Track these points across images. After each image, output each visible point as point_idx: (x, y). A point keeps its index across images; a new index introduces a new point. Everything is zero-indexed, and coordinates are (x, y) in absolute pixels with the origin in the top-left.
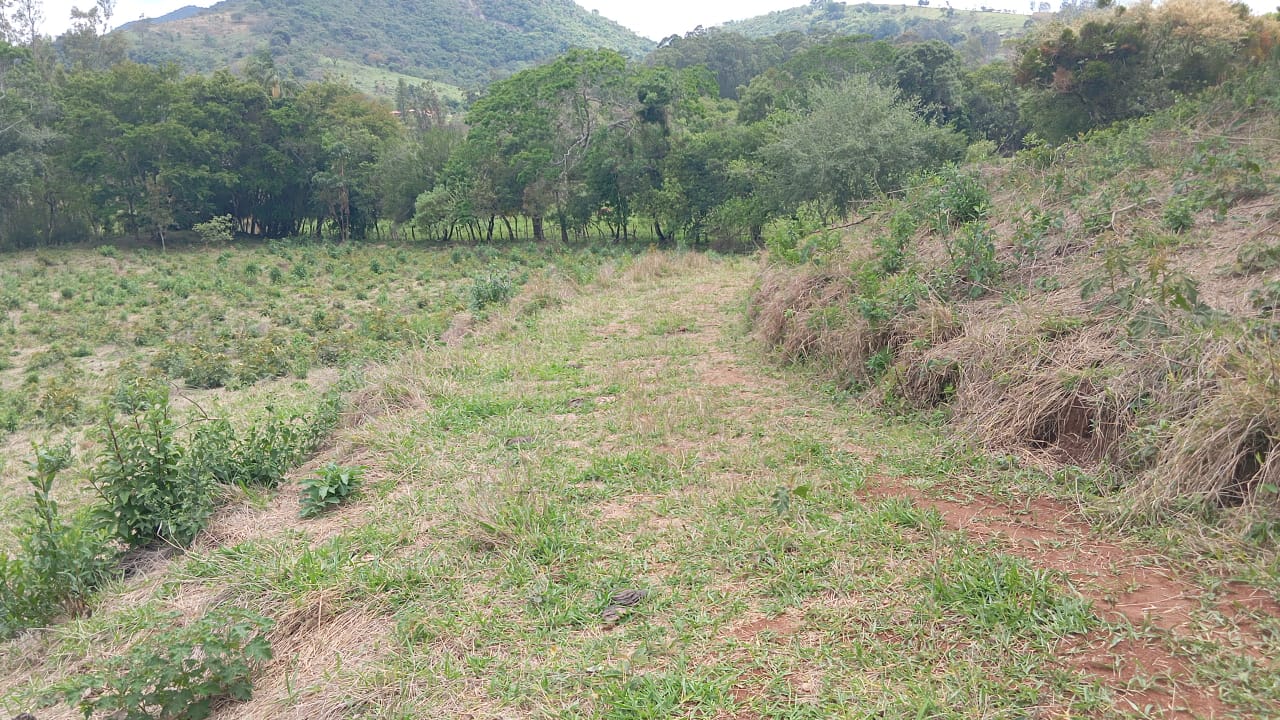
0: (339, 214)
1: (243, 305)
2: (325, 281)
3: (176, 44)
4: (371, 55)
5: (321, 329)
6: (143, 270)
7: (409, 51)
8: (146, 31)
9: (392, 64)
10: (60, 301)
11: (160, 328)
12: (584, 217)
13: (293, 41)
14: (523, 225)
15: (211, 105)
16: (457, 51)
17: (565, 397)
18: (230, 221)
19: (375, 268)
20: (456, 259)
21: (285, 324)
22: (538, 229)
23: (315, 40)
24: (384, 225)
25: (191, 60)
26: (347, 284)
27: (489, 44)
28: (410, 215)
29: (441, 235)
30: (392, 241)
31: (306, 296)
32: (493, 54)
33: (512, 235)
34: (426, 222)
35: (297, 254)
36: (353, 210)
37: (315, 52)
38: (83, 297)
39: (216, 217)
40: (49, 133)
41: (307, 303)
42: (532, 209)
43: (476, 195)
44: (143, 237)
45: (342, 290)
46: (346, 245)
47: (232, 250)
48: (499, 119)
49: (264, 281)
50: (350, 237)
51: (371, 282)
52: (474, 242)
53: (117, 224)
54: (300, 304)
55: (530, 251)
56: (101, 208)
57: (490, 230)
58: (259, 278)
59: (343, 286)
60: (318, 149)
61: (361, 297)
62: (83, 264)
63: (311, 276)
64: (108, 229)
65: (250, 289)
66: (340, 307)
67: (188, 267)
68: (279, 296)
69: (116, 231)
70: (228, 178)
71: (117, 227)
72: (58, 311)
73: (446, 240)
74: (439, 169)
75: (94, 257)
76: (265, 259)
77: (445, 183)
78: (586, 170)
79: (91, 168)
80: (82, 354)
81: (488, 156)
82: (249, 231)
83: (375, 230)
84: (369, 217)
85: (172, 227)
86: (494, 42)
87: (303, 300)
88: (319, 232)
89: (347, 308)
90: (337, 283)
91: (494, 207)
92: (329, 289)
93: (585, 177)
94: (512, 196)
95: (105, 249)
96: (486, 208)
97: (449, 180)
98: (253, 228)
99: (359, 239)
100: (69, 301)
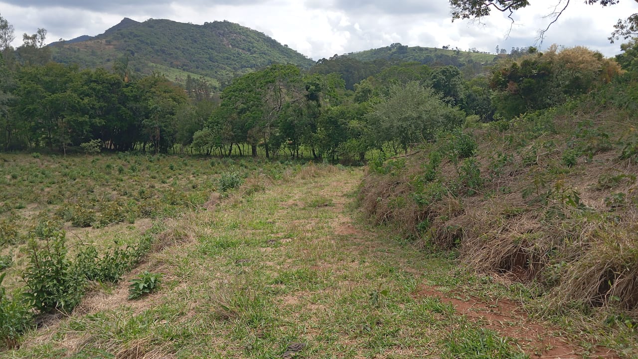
0: (154, 140)
1: (103, 185)
2: (146, 174)
3: (77, 54)
4: (175, 63)
5: (143, 198)
6: (53, 165)
7: (194, 61)
8: (63, 47)
9: (184, 67)
10: (10, 180)
11: (61, 196)
12: (277, 145)
13: (136, 55)
14: (247, 148)
15: (93, 85)
16: (217, 62)
17: (266, 238)
18: (99, 142)
19: (172, 168)
20: (213, 164)
21: (124, 195)
22: (254, 150)
23: (147, 54)
24: (177, 146)
25: (84, 62)
26: (157, 175)
27: (233, 60)
28: (191, 142)
29: (206, 152)
30: (181, 155)
31: (136, 181)
32: (235, 64)
33: (241, 153)
34: (198, 145)
35: (132, 159)
36: (162, 138)
37: (147, 60)
38: (22, 178)
39: (92, 140)
40: (10, 96)
41: (136, 184)
42: (252, 141)
43: (224, 133)
44: (55, 149)
45: (154, 178)
46: (157, 156)
47: (99, 157)
48: (236, 96)
49: (115, 173)
50: (160, 152)
51: (169, 175)
52: (222, 156)
53: (42, 142)
54: (133, 185)
55: (250, 161)
56: (34, 134)
57: (230, 150)
58: (112, 171)
59: (155, 176)
60: (146, 108)
61: (164, 182)
62: (23, 161)
63: (139, 171)
64: (37, 144)
65: (107, 177)
66: (153, 187)
67: (76, 164)
68: (122, 180)
69: (41, 145)
70: (98, 122)
73: (208, 155)
74: (206, 120)
75: (29, 158)
76: (116, 161)
77: (208, 126)
78: (279, 123)
79: (30, 114)
80: (20, 208)
81: (230, 114)
82: (109, 148)
83: (172, 149)
84: (170, 142)
85: (69, 145)
86: (236, 58)
87: (134, 183)
88: (144, 149)
89: (157, 188)
90: (152, 175)
91: (233, 139)
92: (148, 178)
93: (279, 126)
94: (242, 134)
95: (35, 154)
96: (228, 140)
97: (210, 125)
98: (111, 146)
99: (164, 153)
100: (15, 180)
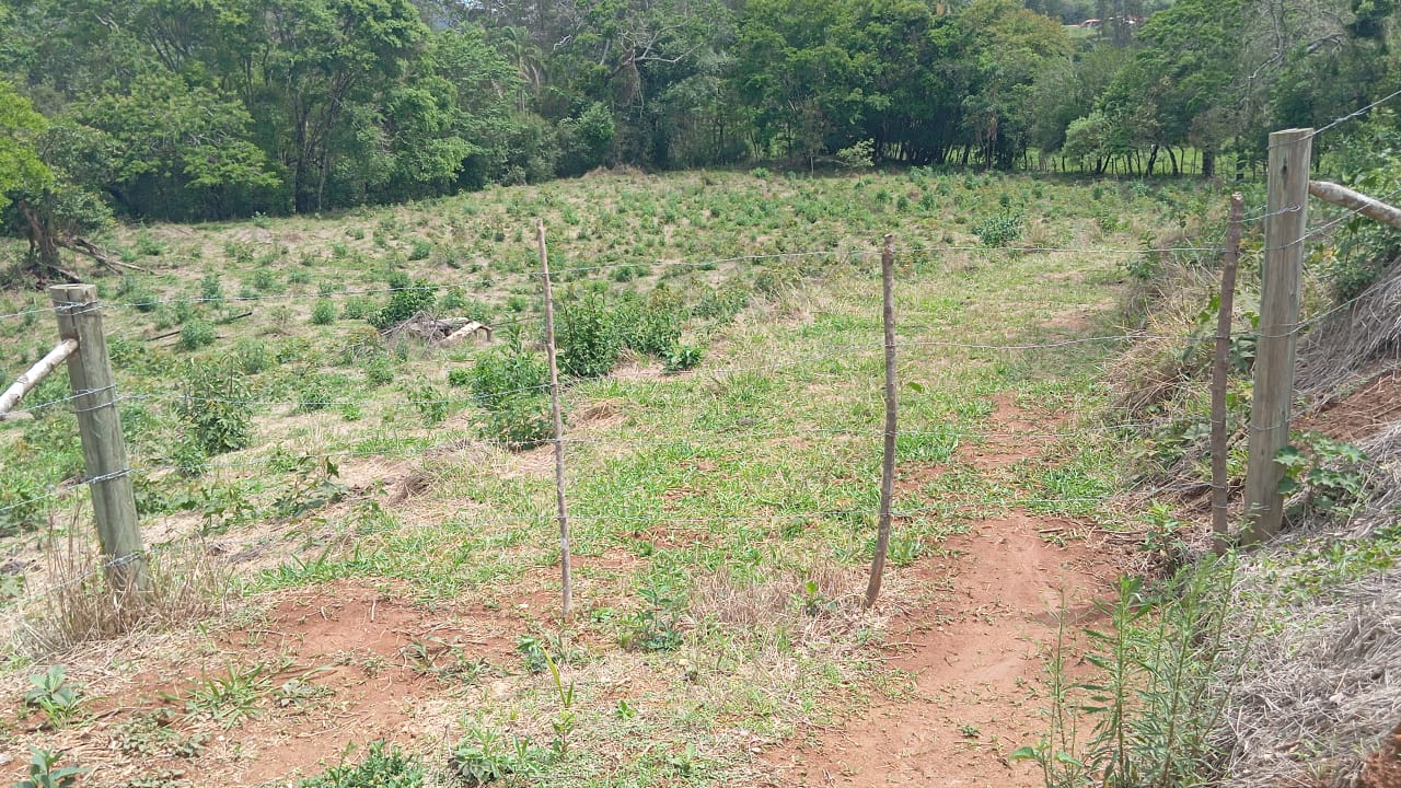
0: (986, 141)
1: (859, 233)
2: (949, 213)
6: (787, 191)
10: (708, 219)
14: (1190, 158)
15: (875, 27)
18: (873, 147)
20: (1097, 195)
22: (1208, 163)
24: (1033, 153)
26: (968, 217)
28: (1061, 144)
29: (1094, 166)
30: (1038, 173)
31: (923, 227)
33: (1175, 169)
35: (933, 183)
36: (1001, 136)
38: (728, 216)
39: (859, 143)
40: (725, 58)
41: (921, 235)
42: (1201, 139)
43: (1137, 123)
44: (802, 162)
46: (987, 175)
47: (872, 177)
49: (890, 210)
50: (995, 167)
52: (1130, 176)
53: (775, 147)
56: (763, 130)
57: (1151, 163)
58: (887, 206)
59: (964, 219)
60: (974, 71)
62: (738, 183)
63: (938, 207)
64: (767, 152)
65: (872, 217)
66: (949, 241)
67: (827, 188)
68: (897, 225)
69: (774, 154)
70: (879, 101)
71: (775, 149)
72: (704, 228)
73: (1099, 173)
74: (1100, 93)
75: (748, 178)
76: (901, 187)
77: (1103, 108)
78: (1274, 95)
79: (757, 91)
80: (708, 268)
81: (1157, 78)
82: (898, 157)
83: (1023, 159)
84: (1018, 146)
85: (820, 152)
87: (917, 232)
88: (965, 160)
90: (960, 215)
91: (1159, 137)
92: (950, 222)
94: (1178, 125)
95: (759, 170)
96: (1147, 138)
97: (1108, 106)
98: (901, 156)
99: (1003, 170)
100: (716, 220)
